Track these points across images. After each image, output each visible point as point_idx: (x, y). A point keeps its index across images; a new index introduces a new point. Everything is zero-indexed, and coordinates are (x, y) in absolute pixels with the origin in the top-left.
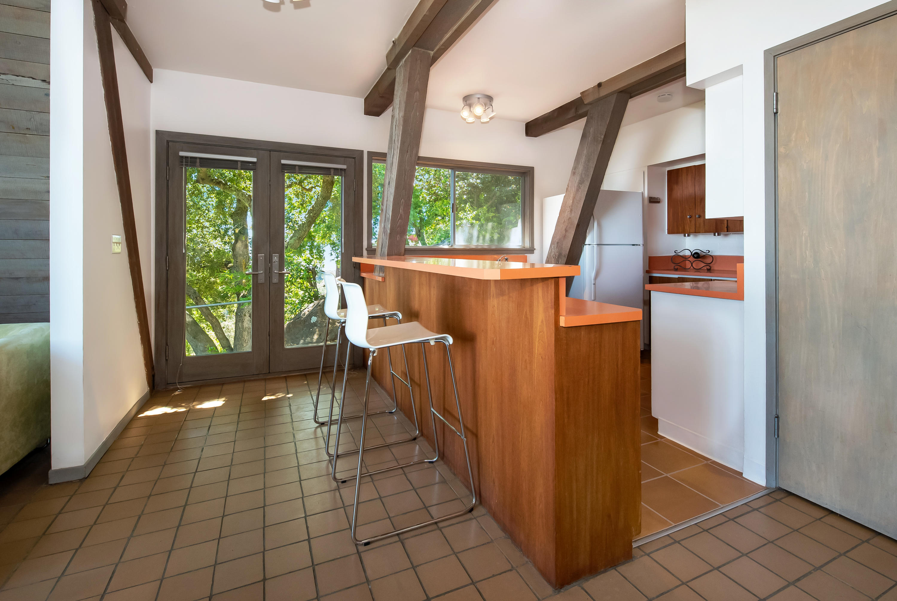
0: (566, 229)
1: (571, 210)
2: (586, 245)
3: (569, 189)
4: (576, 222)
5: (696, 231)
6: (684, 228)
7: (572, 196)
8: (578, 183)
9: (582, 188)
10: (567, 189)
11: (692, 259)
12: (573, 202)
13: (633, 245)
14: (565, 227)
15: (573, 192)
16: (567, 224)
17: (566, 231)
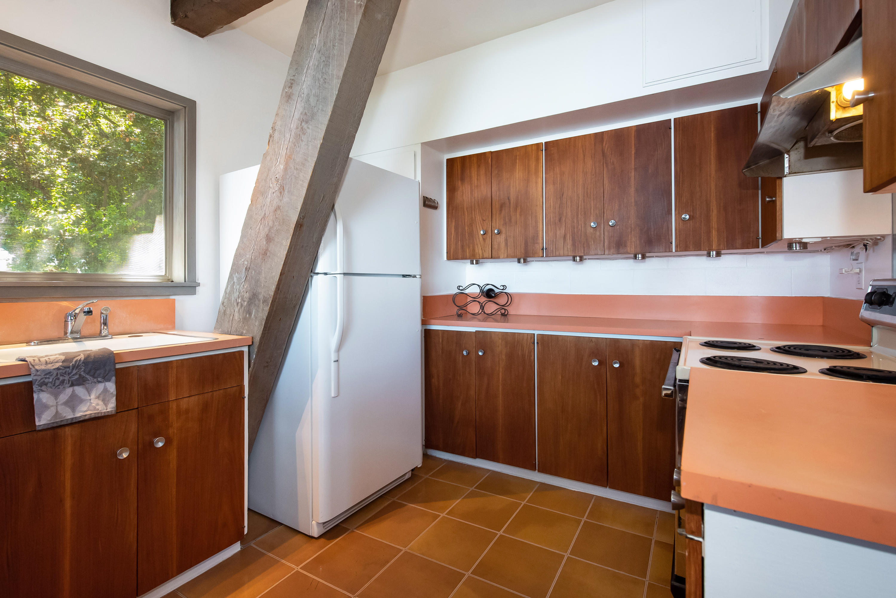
0: (267, 235)
1: (282, 189)
2: (318, 274)
3: (276, 135)
4: (294, 218)
5: (493, 255)
6: (474, 250)
7: (283, 152)
8: (299, 119)
9: (309, 131)
10: (271, 136)
11: (483, 299)
12: (286, 169)
13: (404, 276)
14: (266, 230)
15: (286, 142)
16: (271, 223)
17: (269, 239)
